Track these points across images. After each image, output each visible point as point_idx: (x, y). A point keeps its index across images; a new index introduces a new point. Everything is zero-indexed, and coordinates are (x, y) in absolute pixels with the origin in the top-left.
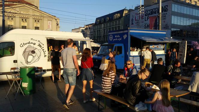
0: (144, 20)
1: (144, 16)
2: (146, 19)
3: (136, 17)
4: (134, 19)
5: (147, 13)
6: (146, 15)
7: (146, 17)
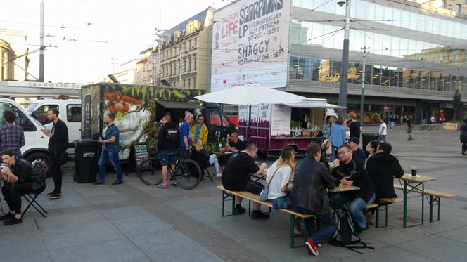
0: (237, 35)
1: (238, 24)
2: (242, 34)
3: (223, 27)
4: (220, 33)
5: (243, 15)
6: (241, 23)
7: (242, 26)
